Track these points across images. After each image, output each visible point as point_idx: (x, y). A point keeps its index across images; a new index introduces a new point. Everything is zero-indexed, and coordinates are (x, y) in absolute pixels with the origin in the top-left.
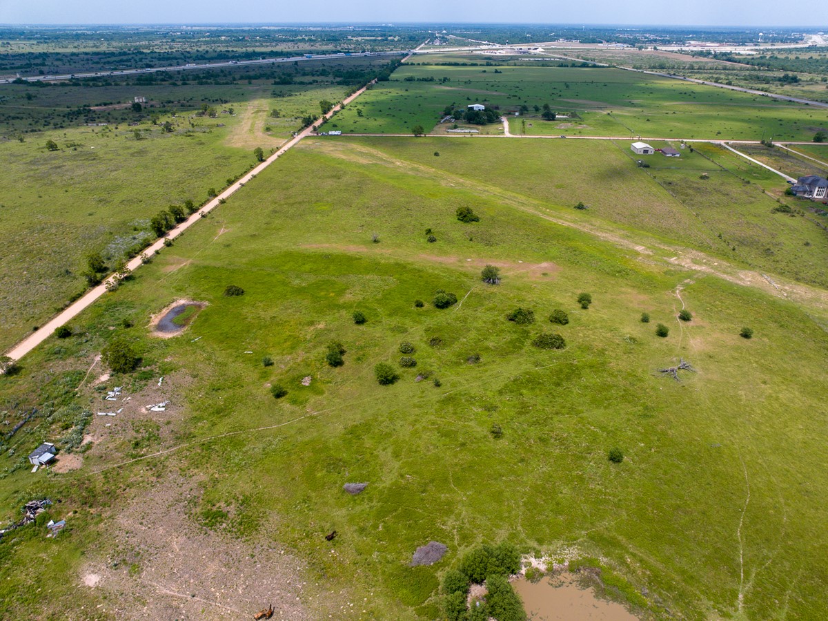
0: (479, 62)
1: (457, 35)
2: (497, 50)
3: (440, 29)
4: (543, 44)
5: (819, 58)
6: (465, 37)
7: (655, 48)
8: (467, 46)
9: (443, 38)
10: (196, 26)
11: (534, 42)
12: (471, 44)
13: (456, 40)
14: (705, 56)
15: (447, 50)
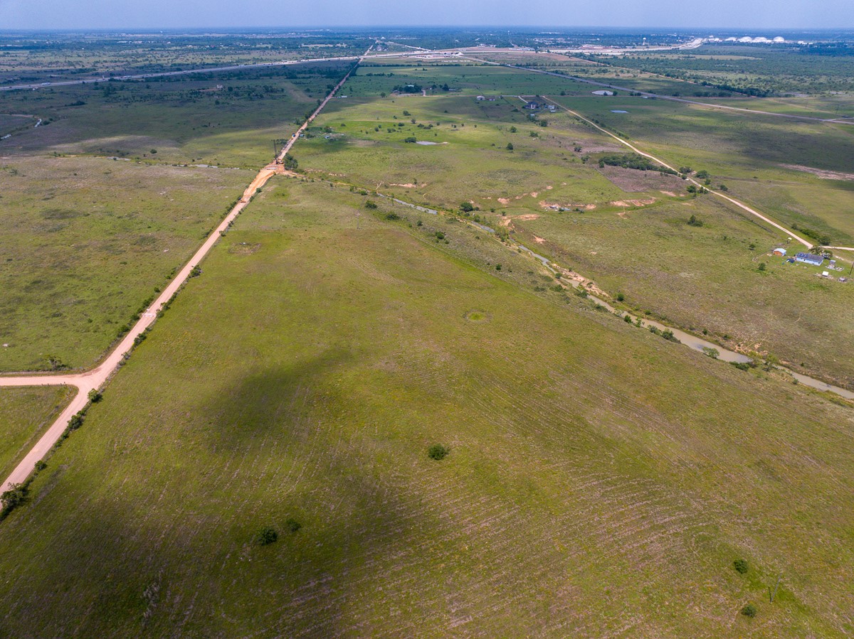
0: (413, 64)
1: (395, 41)
2: (427, 54)
3: (379, 34)
4: (464, 49)
5: (661, 58)
6: (402, 43)
7: (548, 51)
8: (404, 51)
9: (384, 44)
10: (137, 33)
11: (458, 47)
12: (407, 50)
13: (395, 47)
14: (578, 57)
15: (389, 55)
